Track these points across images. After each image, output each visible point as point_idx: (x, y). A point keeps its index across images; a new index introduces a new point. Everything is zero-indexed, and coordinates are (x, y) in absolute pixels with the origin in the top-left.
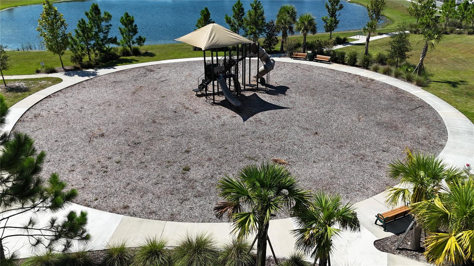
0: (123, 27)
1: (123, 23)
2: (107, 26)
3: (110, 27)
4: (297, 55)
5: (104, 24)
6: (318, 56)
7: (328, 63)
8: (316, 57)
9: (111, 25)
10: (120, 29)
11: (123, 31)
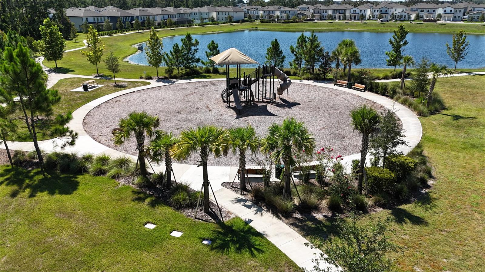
0: (209, 51)
1: (209, 47)
2: (195, 50)
3: (197, 50)
4: (340, 82)
5: (193, 48)
6: (356, 84)
7: (362, 91)
8: (354, 85)
9: (198, 49)
10: (206, 52)
11: (208, 54)
